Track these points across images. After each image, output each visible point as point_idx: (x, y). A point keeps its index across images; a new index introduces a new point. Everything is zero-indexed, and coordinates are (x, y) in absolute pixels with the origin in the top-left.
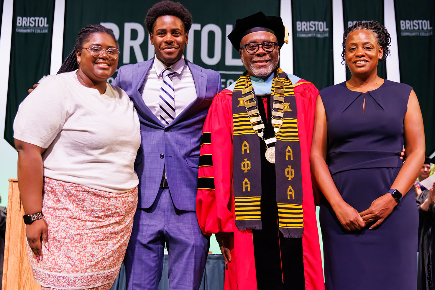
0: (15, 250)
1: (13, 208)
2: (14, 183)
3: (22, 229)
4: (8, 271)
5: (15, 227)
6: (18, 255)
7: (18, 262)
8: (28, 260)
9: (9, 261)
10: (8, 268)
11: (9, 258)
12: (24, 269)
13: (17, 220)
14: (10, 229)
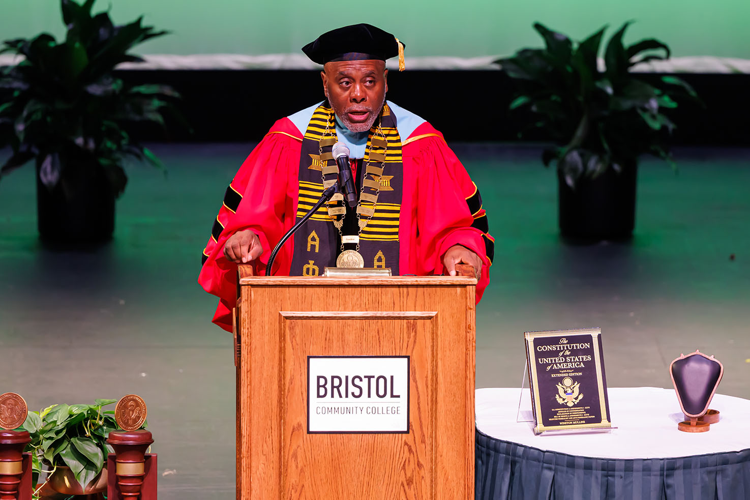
0: (265, 445)
1: (255, 348)
2: (253, 290)
3: (280, 399)
4: (253, 492)
5: (262, 392)
6: (274, 457)
7: (274, 474)
8: (297, 467)
9: (254, 470)
10: (252, 485)
11: (253, 464)
12: (291, 488)
13: (265, 375)
14: (250, 397)
